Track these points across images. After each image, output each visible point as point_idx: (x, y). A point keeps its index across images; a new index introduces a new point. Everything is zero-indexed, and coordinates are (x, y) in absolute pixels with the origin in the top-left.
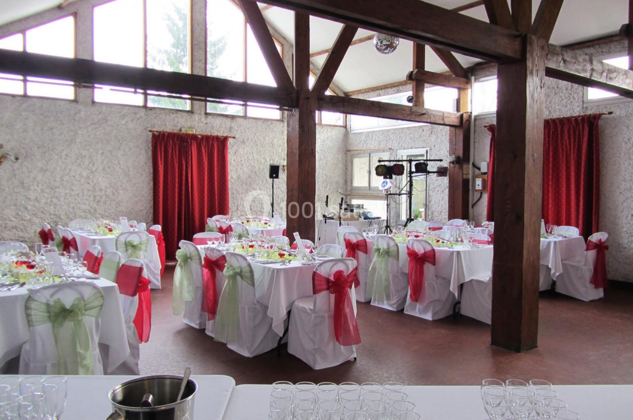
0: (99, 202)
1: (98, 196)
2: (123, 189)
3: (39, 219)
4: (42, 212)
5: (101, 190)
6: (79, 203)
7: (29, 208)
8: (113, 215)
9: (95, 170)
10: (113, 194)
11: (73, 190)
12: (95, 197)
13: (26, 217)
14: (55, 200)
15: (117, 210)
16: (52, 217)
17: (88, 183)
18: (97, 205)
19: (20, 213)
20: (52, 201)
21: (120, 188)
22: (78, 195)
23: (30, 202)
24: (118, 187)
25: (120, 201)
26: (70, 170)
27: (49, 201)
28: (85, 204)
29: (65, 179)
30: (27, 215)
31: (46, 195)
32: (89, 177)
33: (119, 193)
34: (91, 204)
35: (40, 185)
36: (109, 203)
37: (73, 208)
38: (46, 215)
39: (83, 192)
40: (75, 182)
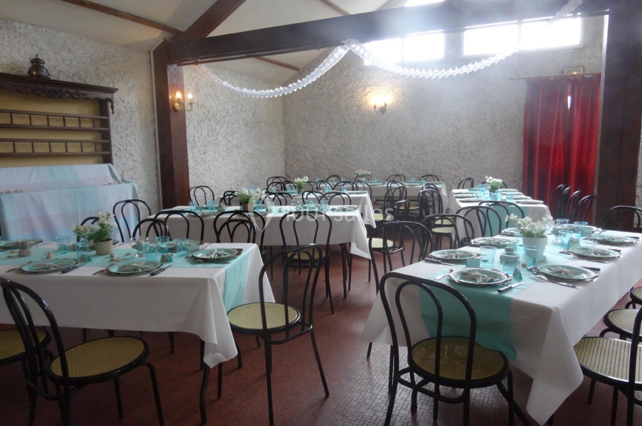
0: (463, 158)
1: (463, 152)
2: (489, 145)
4: (412, 167)
5: (465, 146)
6: (444, 160)
7: (403, 163)
8: (477, 171)
9: (461, 127)
10: (478, 150)
11: (439, 147)
12: (459, 153)
14: (423, 157)
16: (421, 172)
17: (454, 140)
18: (462, 161)
20: (420, 158)
21: (485, 143)
22: (444, 151)
24: (483, 143)
25: (484, 158)
26: (437, 128)
27: (418, 157)
28: (450, 160)
29: (432, 137)
30: (401, 170)
31: (416, 152)
32: (454, 134)
33: (484, 149)
34: (456, 160)
35: (411, 143)
36: (473, 159)
38: (415, 169)
39: (449, 149)
40: (442, 140)
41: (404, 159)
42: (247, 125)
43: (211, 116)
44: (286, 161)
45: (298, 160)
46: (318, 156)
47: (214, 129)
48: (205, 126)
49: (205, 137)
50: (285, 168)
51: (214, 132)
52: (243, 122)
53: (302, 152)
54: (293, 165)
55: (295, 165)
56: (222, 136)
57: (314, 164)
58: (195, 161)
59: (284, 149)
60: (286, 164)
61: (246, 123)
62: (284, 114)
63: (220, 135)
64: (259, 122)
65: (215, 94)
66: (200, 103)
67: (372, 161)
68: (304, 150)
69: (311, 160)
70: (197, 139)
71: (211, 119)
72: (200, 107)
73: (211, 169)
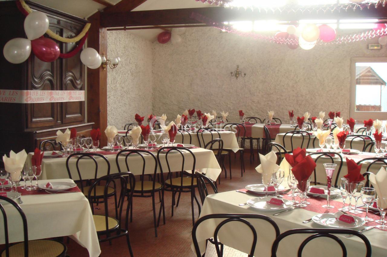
0: (300, 105)
1: (300, 100)
2: (319, 95)
3: (259, 116)
5: (302, 96)
6: (286, 105)
9: (298, 81)
10: (311, 99)
11: (282, 96)
12: (297, 101)
13: (251, 114)
15: (314, 111)
17: (293, 91)
18: (299, 107)
19: (248, 111)
21: (316, 94)
22: (286, 99)
23: (254, 104)
24: (315, 94)
25: (316, 105)
26: (281, 81)
27: (266, 103)
28: (290, 106)
29: (277, 88)
30: (252, 113)
31: (264, 99)
32: (294, 86)
33: (315, 98)
34: (295, 106)
35: (261, 92)
36: (308, 105)
37: (282, 108)
39: (289, 97)
40: (284, 90)
44: (153, 104)
46: (182, 101)
50: (153, 110)
53: (168, 96)
54: (160, 107)
55: (161, 108)
57: (179, 107)
59: (152, 94)
60: (153, 106)
62: (153, 65)
64: (139, 72)
68: (170, 96)
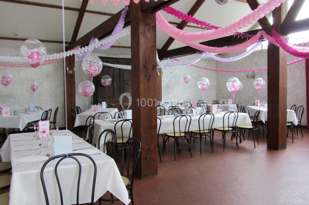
41: (262, 94)
42: (194, 79)
43: (176, 76)
45: (221, 93)
47: (177, 81)
48: (173, 80)
49: (173, 84)
51: (177, 82)
52: (193, 78)
53: (223, 90)
56: (181, 83)
58: (168, 93)
59: (216, 88)
61: (194, 78)
63: (180, 83)
65: (179, 68)
66: (172, 72)
67: (249, 95)
69: (226, 93)
70: (169, 85)
71: (176, 77)
72: (172, 73)
73: (175, 96)
